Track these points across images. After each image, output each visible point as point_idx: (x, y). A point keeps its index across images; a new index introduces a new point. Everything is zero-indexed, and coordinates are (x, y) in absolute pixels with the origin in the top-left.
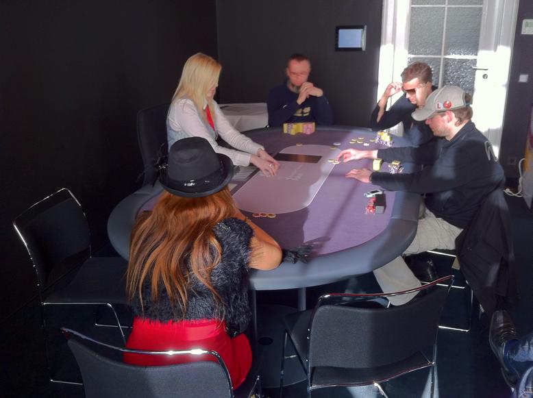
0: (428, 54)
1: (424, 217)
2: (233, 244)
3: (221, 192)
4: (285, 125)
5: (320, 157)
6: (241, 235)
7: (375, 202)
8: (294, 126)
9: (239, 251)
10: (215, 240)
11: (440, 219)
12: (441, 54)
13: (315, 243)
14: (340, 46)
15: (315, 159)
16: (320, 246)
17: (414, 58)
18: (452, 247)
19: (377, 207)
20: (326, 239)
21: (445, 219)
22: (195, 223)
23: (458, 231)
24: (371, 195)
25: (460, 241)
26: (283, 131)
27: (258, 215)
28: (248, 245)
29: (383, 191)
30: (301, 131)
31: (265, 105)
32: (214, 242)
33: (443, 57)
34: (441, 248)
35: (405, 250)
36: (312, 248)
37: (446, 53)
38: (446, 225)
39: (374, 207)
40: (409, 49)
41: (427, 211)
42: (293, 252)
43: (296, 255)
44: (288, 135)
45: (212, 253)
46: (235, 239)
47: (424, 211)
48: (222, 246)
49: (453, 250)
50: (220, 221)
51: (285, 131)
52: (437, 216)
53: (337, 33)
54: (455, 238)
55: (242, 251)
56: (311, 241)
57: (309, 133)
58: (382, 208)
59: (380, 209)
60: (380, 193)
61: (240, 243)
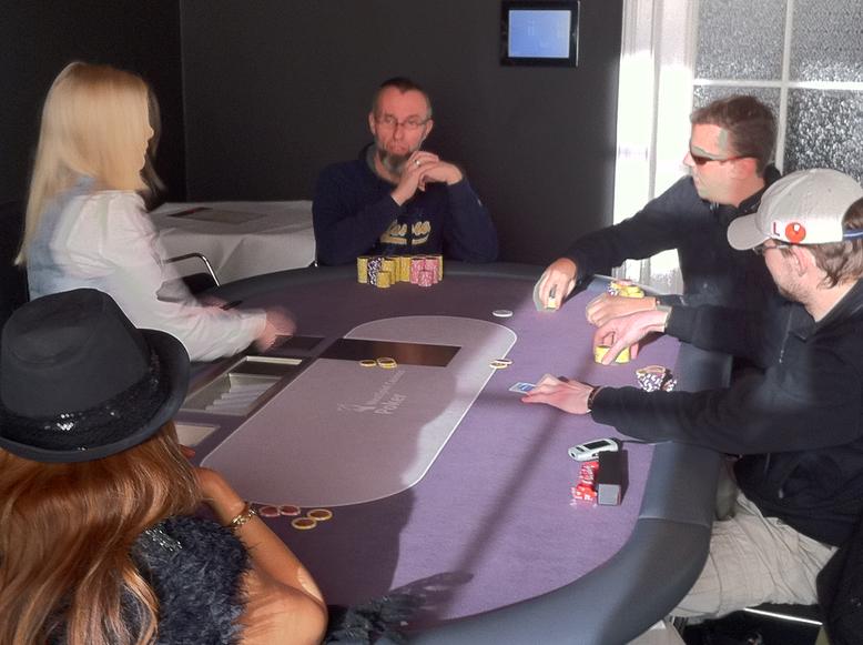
0: (746, 77)
1: (733, 515)
2: (190, 591)
3: (153, 444)
4: (362, 263)
5: (456, 349)
6: (212, 566)
7: (596, 473)
8: (387, 265)
9: (205, 609)
10: (139, 579)
11: (774, 520)
12: (780, 78)
13: (429, 588)
14: (512, 54)
15: (442, 356)
16: (444, 598)
17: (710, 89)
18: (809, 597)
19: (601, 487)
20: (461, 576)
21: (787, 518)
22: (79, 532)
23: (823, 554)
24: (588, 455)
25: (829, 580)
26: (357, 278)
27: (273, 510)
28: (231, 594)
29: (620, 443)
30: (406, 279)
31: (308, 205)
32: (137, 585)
33: (785, 84)
34: (781, 601)
35: (675, 605)
36: (421, 601)
37: (794, 76)
38: (790, 535)
39: (593, 488)
40: (698, 62)
41: (742, 498)
42: (365, 614)
43: (374, 623)
44: (370, 287)
45: (130, 617)
46: (194, 577)
47: (734, 498)
48: (160, 595)
49: (814, 607)
50: (153, 525)
51: (363, 279)
52: (767, 513)
53: (505, 18)
54: (816, 572)
55: (215, 612)
56: (418, 585)
57: (426, 284)
58: (616, 489)
59: (609, 492)
60: (613, 448)
61: (209, 588)
